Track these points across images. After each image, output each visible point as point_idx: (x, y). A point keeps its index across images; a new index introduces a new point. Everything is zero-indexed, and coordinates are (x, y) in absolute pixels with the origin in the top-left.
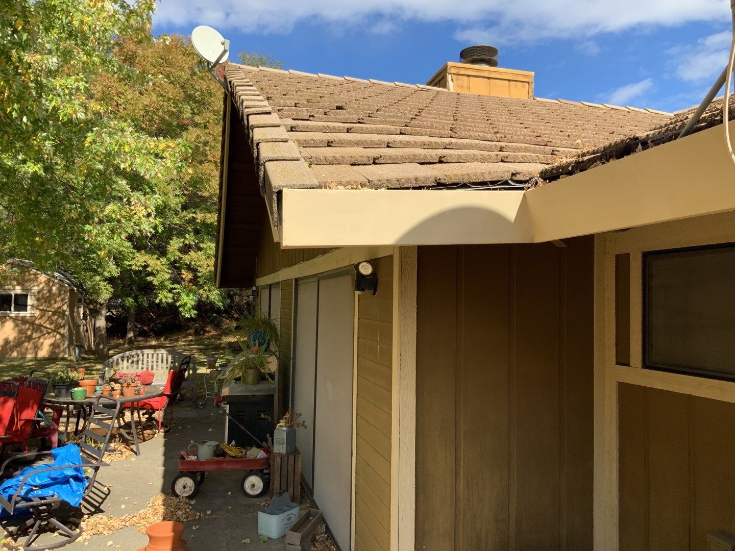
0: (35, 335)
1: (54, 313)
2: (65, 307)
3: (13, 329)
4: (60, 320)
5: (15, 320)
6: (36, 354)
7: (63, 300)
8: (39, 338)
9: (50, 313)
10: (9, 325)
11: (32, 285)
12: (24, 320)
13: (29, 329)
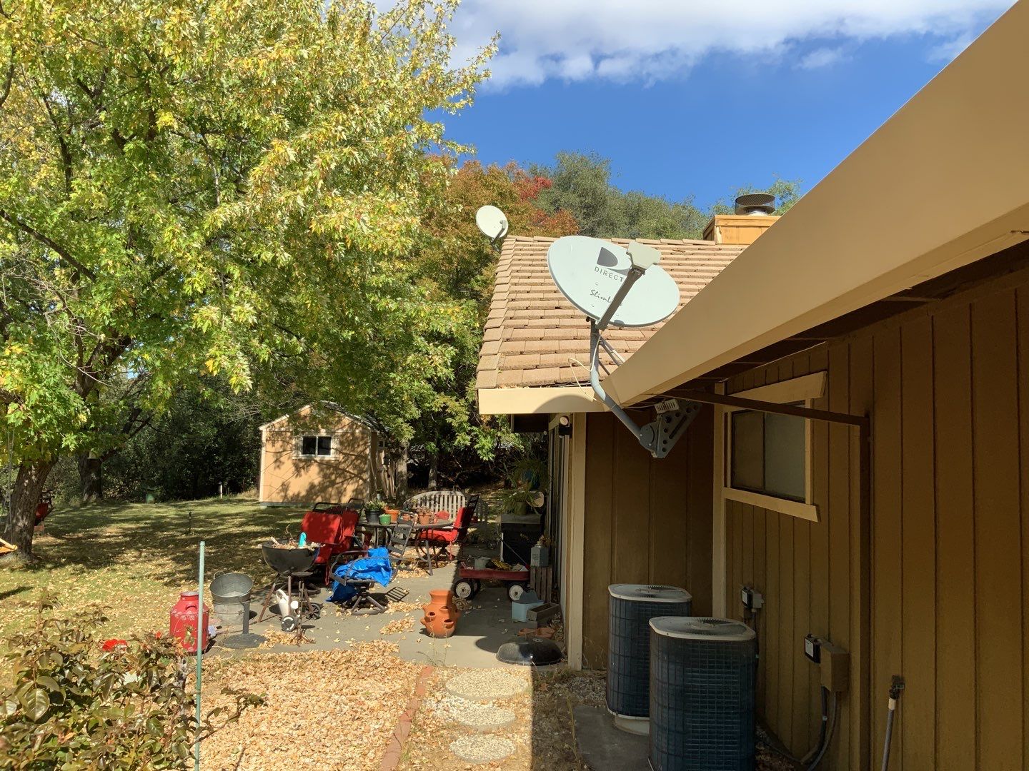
0: (338, 480)
1: (358, 457)
2: (368, 451)
3: (319, 473)
4: (362, 465)
5: (320, 464)
6: (340, 500)
7: (366, 443)
8: (342, 483)
9: (353, 457)
10: (314, 469)
11: (336, 428)
12: (328, 464)
13: (332, 474)
